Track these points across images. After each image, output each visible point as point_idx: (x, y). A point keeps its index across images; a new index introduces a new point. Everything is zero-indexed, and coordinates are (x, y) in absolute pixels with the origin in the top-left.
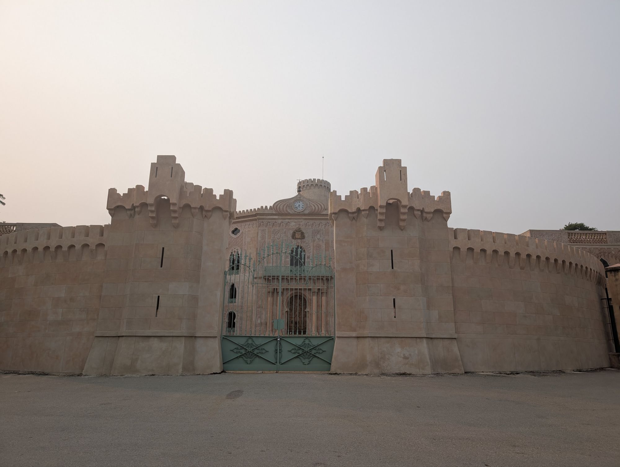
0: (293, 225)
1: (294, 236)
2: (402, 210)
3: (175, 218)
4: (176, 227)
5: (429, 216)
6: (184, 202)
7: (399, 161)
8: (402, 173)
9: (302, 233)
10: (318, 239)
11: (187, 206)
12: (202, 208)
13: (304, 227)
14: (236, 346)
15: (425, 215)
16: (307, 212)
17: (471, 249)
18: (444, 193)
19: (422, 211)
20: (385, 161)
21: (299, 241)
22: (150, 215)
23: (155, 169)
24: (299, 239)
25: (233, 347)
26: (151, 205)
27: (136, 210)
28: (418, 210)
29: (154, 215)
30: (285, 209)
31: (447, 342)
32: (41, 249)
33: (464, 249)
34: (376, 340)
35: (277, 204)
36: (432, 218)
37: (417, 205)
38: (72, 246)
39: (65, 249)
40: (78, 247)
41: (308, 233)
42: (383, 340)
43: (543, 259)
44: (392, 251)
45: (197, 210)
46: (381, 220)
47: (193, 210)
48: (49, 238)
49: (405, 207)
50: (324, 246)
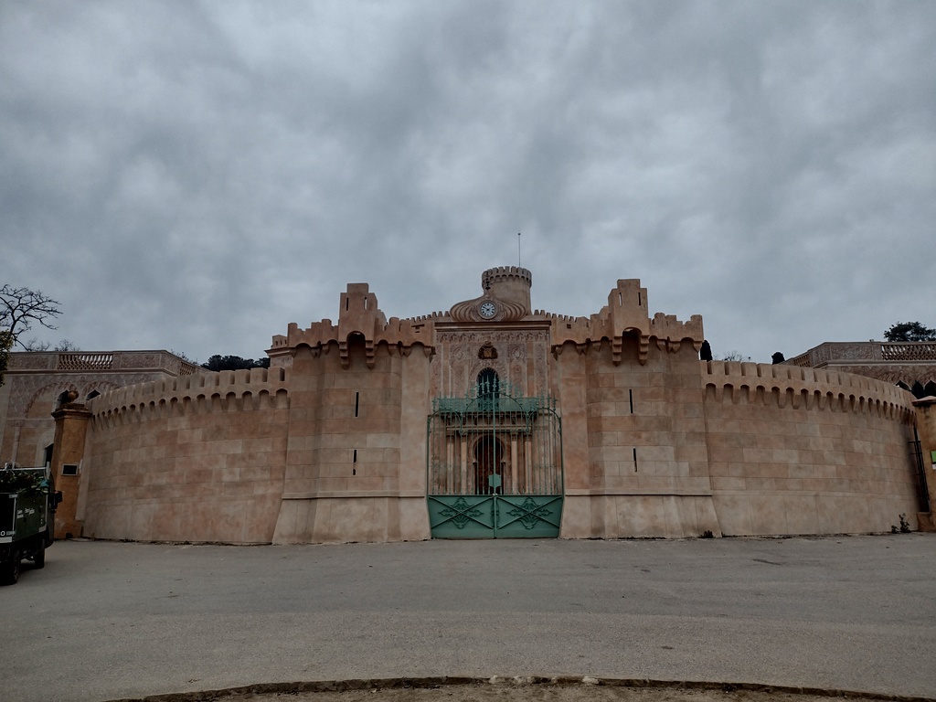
0: (480, 338)
1: (481, 355)
2: (643, 342)
3: (371, 358)
4: (371, 367)
5: (675, 346)
6: (380, 338)
7: (638, 281)
8: (641, 296)
9: (494, 351)
10: (518, 358)
11: (383, 343)
12: (400, 344)
13: (496, 340)
14: (445, 508)
15: (670, 345)
16: (499, 319)
17: (729, 386)
18: (693, 317)
19: (667, 341)
20: (620, 282)
21: (489, 361)
22: (342, 355)
23: (346, 301)
24: (489, 358)
25: (441, 509)
26: (343, 343)
27: (324, 348)
28: (662, 340)
29: (346, 355)
30: (467, 315)
31: (700, 501)
32: (208, 397)
33: (720, 386)
34: (614, 498)
35: (455, 308)
36: (679, 349)
37: (661, 333)
38: (247, 394)
39: (239, 396)
40: (255, 394)
41: (501, 348)
42: (622, 499)
43: (824, 394)
44: (631, 391)
45: (395, 347)
46: (616, 354)
47: (390, 348)
48: (218, 383)
49: (646, 337)
50: (526, 368)
